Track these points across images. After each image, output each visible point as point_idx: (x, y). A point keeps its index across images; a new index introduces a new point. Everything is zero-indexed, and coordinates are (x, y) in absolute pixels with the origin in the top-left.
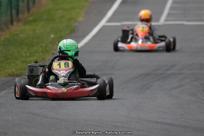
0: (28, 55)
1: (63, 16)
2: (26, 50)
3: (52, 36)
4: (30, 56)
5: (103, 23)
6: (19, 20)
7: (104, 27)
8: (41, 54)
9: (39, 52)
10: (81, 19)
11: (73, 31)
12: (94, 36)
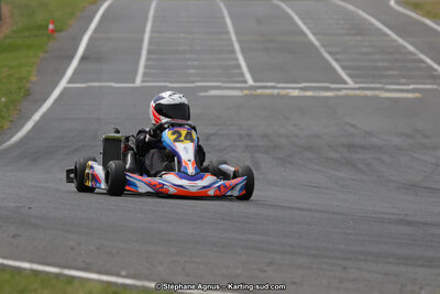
3: (3, 99)
5: (63, 83)
7: (65, 90)
10: (34, 79)
11: (28, 94)
12: (56, 100)
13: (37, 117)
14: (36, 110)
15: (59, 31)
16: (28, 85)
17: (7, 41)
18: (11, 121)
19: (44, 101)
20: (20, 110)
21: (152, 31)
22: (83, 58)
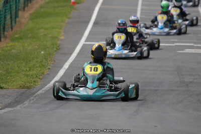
0: (28, 69)
1: (46, 35)
2: (24, 65)
3: (42, 52)
4: (30, 70)
5: (83, 41)
6: (5, 37)
8: (39, 69)
9: (37, 67)
10: (62, 38)
11: (58, 49)
12: (79, 54)
13: (66, 66)
14: (66, 61)
15: (78, 3)
16: (58, 42)
17: (42, 10)
18: (49, 69)
19: (71, 54)
20: (55, 61)
21: (143, 5)
22: (95, 23)
